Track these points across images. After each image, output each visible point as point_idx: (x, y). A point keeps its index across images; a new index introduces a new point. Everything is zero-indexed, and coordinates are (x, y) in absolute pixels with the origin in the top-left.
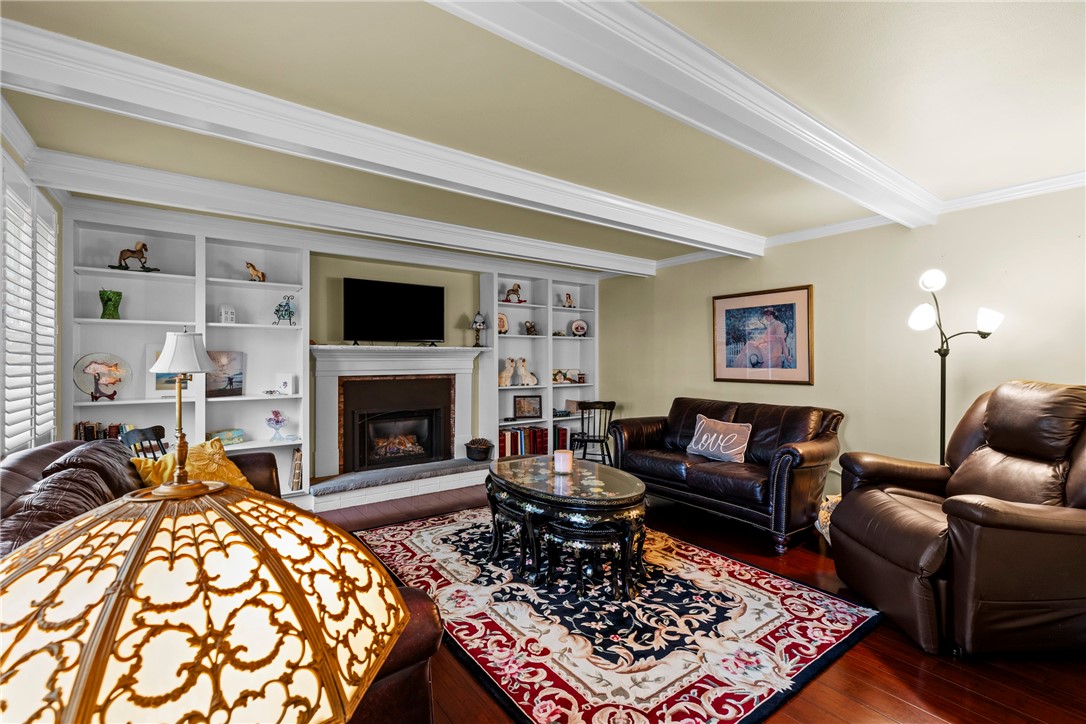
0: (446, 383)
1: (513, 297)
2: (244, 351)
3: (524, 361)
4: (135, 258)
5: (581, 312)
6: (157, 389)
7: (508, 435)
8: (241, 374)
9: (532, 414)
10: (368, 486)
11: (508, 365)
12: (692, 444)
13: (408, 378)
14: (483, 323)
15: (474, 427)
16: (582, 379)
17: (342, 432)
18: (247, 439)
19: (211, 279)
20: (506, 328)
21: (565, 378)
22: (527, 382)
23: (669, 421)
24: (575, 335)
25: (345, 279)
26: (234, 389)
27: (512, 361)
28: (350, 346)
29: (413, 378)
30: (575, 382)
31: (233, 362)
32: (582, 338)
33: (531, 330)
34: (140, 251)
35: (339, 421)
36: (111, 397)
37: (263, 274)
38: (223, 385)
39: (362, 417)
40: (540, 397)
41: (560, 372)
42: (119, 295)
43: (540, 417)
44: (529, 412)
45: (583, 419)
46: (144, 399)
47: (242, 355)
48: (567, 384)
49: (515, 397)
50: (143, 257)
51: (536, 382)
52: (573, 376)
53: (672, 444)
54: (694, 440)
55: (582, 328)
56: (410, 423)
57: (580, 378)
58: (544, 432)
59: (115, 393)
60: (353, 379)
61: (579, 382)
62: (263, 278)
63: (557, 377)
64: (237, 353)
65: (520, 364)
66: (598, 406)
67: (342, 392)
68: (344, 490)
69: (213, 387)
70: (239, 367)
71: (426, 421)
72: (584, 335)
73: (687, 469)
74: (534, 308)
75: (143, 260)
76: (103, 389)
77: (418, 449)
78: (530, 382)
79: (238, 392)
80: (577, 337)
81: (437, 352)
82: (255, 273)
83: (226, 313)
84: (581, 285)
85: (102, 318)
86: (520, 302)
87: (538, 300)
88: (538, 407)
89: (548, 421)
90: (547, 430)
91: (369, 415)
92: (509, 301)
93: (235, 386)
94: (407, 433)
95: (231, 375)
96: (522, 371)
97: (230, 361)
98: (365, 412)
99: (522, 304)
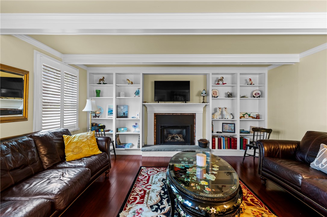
0: (192, 117)
1: (221, 82)
2: (128, 105)
3: (226, 108)
4: (102, 81)
5: (259, 86)
6: (108, 115)
7: (217, 139)
8: (127, 112)
9: (230, 131)
10: (158, 151)
11: (218, 110)
12: (314, 162)
13: (177, 114)
14: (205, 93)
15: (204, 134)
16: (258, 117)
17: (155, 131)
18: (128, 130)
19: (117, 85)
20: (218, 95)
21: (249, 116)
22: (227, 117)
23: (301, 144)
24: (254, 97)
25: (155, 81)
26: (125, 116)
27: (220, 108)
28: (157, 103)
29: (179, 114)
30: (255, 118)
31: (125, 108)
32: (258, 98)
33: (230, 95)
34: (103, 79)
35: (154, 128)
36: (98, 117)
37: (132, 82)
38: (122, 115)
39: (161, 127)
40: (234, 124)
41: (247, 113)
42: (100, 91)
43: (234, 132)
44: (229, 130)
45: (254, 135)
46: (105, 118)
47: (128, 107)
48: (250, 119)
49: (223, 123)
50: (103, 80)
51: (232, 117)
52: (254, 115)
53: (302, 158)
54: (316, 160)
55: (258, 94)
56: (179, 130)
57: (257, 117)
58: (235, 140)
59: (99, 116)
60: (159, 114)
61: (256, 118)
62: (132, 83)
63: (245, 116)
64: (126, 105)
65: (224, 110)
66: (263, 130)
67: (155, 118)
68: (151, 151)
69: (119, 115)
70: (126, 110)
71: (185, 130)
72: (259, 97)
73: (303, 179)
74: (233, 86)
75: (104, 81)
76: (97, 115)
77: (182, 140)
78: (230, 118)
79: (126, 117)
80: (256, 98)
81: (188, 105)
82: (129, 82)
83: (122, 94)
84: (259, 74)
85: (96, 97)
86: (224, 84)
87: (234, 83)
88: (233, 128)
89: (238, 135)
90: (237, 138)
91: (164, 126)
92: (219, 84)
93: (125, 115)
94: (179, 133)
95: (124, 112)
96: (224, 113)
97: (124, 108)
98: (162, 125)
99: (225, 85)
